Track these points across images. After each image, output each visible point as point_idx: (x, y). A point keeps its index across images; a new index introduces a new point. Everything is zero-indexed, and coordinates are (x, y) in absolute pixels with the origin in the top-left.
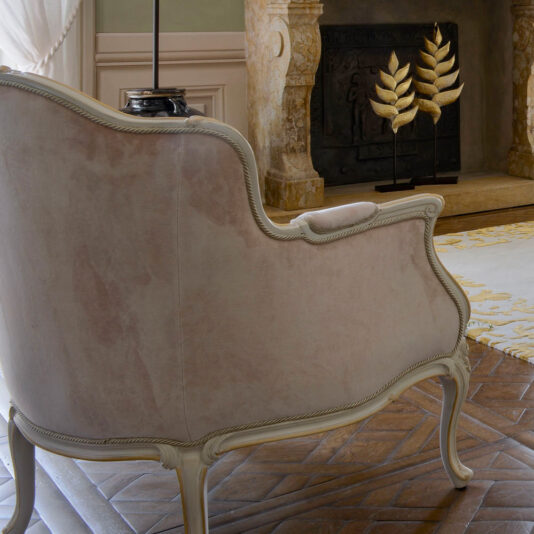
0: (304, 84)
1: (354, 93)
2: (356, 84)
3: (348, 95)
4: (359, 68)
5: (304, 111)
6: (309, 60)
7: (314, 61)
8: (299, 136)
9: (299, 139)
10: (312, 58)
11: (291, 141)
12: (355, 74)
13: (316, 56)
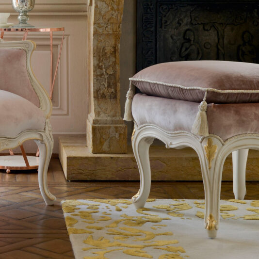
0: (111, 32)
1: (187, 49)
2: (189, 40)
3: (181, 51)
4: (191, 24)
5: (114, 59)
6: (112, 9)
7: (118, 10)
8: (109, 83)
9: (109, 86)
10: (115, 7)
11: (102, 87)
12: (188, 30)
13: (119, 5)
